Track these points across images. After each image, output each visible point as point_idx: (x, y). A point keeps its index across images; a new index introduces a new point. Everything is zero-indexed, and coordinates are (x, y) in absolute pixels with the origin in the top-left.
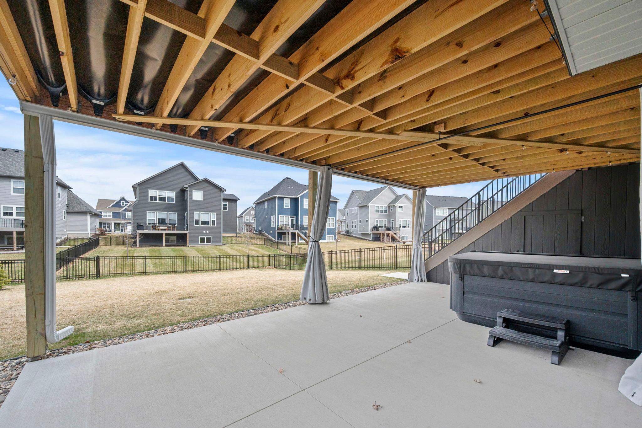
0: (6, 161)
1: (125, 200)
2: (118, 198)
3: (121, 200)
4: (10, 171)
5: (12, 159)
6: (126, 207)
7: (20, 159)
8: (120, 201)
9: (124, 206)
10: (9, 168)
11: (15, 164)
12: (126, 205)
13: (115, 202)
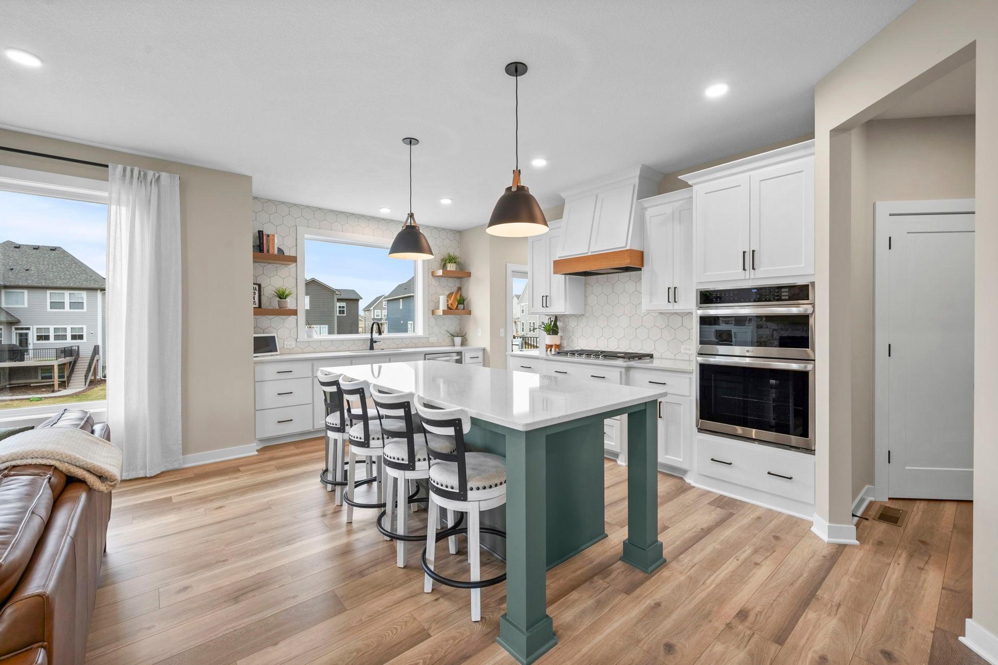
0: (39, 264)
4: (46, 279)
5: (48, 261)
7: (57, 261)
10: (44, 275)
11: (52, 268)
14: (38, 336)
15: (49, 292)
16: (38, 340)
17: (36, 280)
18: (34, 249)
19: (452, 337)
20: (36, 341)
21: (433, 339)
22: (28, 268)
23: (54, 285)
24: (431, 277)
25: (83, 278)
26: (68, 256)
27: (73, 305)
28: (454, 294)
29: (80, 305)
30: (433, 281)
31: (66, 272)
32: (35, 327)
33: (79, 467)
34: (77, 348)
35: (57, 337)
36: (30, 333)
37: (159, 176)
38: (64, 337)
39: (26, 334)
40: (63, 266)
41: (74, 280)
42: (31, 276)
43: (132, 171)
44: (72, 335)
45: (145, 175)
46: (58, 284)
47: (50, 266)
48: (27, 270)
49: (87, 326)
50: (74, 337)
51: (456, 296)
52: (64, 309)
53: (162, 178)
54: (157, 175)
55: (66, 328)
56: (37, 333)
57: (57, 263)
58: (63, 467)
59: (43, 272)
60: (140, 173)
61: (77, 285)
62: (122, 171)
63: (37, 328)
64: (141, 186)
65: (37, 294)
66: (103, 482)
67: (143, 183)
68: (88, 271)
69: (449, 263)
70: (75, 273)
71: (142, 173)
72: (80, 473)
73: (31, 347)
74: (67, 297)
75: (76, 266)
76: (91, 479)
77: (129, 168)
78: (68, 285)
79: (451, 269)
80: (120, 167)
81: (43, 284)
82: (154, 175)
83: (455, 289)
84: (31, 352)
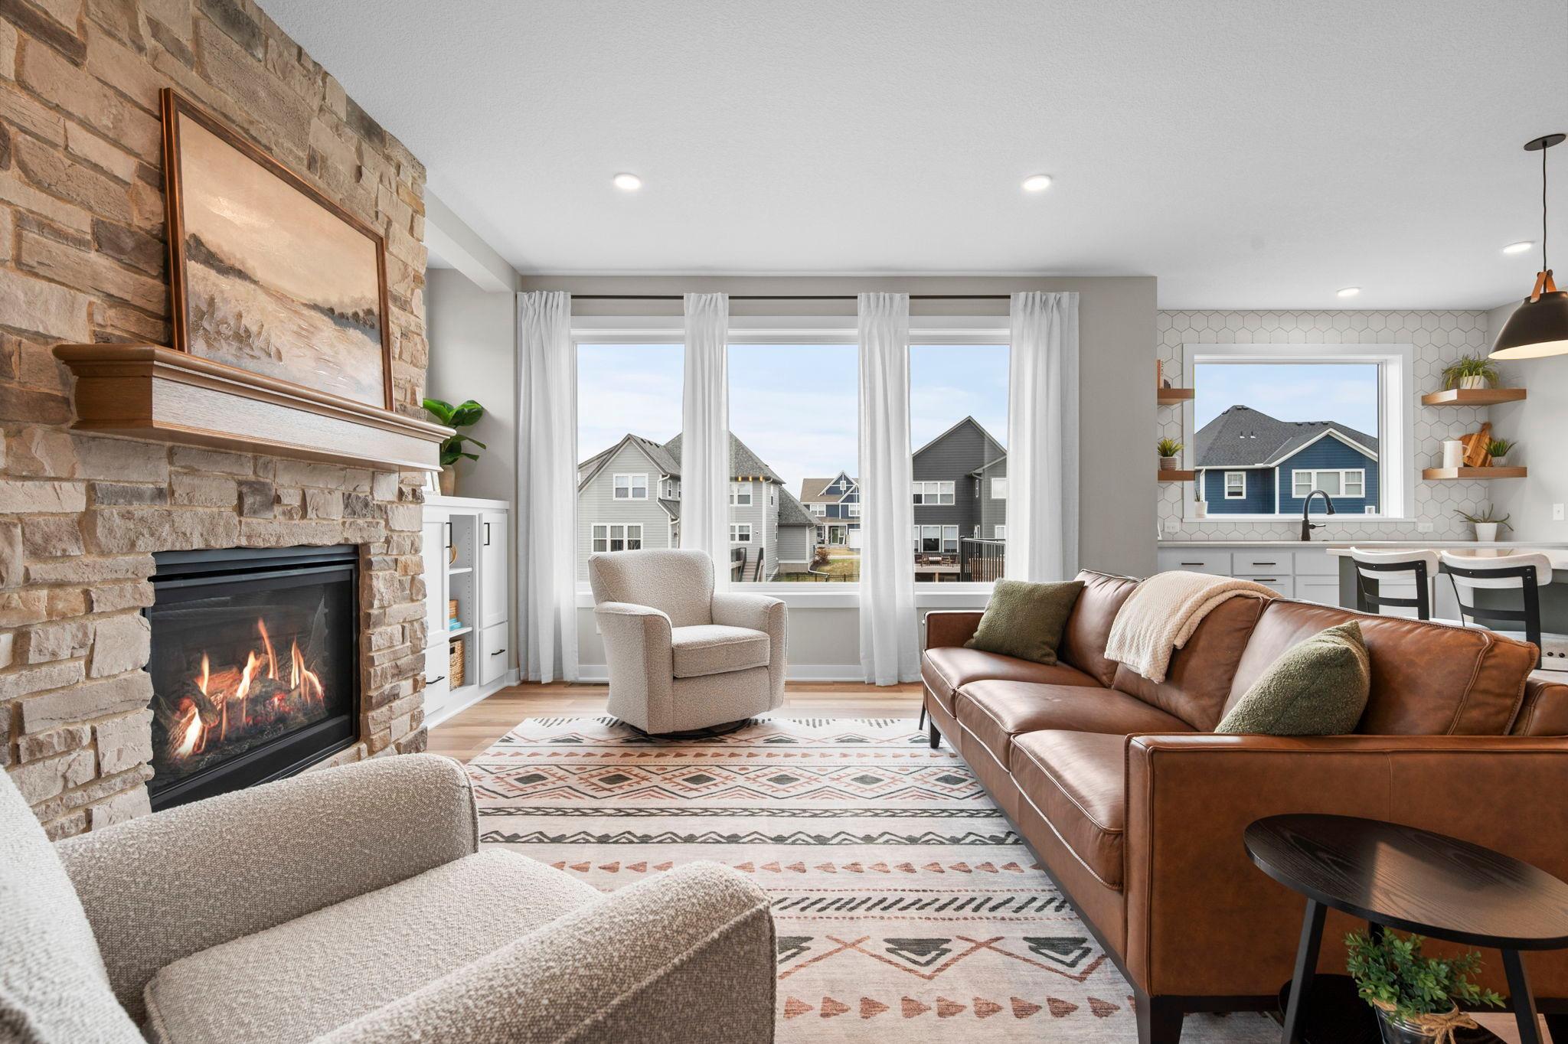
1: (846, 479)
2: (835, 476)
3: (840, 478)
6: (848, 493)
8: (837, 482)
9: (846, 492)
12: (848, 488)
13: (830, 485)
19: (1472, 523)
21: (1425, 526)
24: (1421, 407)
28: (1474, 438)
30: (1427, 415)
37: (1060, 299)
43: (1033, 300)
45: (1047, 300)
51: (1479, 441)
53: (1063, 301)
54: (1058, 297)
60: (1041, 299)
62: (1023, 302)
64: (1042, 313)
67: (1042, 308)
69: (1471, 374)
71: (1043, 299)
79: (1474, 387)
80: (1022, 297)
82: (1055, 298)
83: (1475, 428)
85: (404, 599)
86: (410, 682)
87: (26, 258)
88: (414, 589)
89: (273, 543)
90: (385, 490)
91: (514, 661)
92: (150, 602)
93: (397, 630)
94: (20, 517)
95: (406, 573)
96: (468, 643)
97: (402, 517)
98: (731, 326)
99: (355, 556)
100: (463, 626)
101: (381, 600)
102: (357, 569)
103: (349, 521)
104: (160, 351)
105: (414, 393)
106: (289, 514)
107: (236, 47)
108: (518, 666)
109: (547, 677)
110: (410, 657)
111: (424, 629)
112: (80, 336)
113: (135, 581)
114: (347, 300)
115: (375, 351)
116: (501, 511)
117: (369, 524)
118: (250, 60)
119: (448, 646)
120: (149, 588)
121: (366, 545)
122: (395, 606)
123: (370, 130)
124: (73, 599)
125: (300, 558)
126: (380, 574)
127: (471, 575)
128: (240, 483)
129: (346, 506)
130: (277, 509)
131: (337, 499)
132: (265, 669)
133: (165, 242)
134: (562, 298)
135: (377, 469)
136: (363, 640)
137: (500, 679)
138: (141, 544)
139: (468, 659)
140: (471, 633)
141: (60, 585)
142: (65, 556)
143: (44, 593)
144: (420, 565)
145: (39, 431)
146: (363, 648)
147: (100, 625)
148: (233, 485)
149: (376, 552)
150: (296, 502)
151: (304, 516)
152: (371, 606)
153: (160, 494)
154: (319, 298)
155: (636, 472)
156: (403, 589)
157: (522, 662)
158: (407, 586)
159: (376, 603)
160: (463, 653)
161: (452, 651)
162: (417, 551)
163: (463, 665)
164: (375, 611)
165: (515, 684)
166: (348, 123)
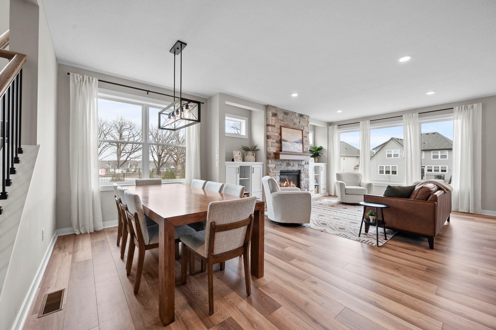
14: (428, 170)
15: (432, 152)
16: (428, 171)
17: (428, 147)
18: (427, 134)
20: (427, 172)
22: (425, 142)
23: (434, 149)
25: (446, 144)
26: (440, 135)
27: (442, 157)
29: (445, 157)
31: (439, 142)
32: (427, 166)
33: (442, 186)
34: (443, 176)
35: (435, 171)
36: (425, 168)
37: (473, 106)
38: (438, 171)
39: (424, 169)
40: (438, 140)
41: (443, 146)
42: (425, 145)
43: (462, 107)
44: (441, 170)
45: (467, 107)
46: (436, 148)
47: (433, 141)
48: (424, 143)
49: (448, 166)
50: (442, 171)
52: (438, 158)
53: (474, 106)
54: (472, 105)
55: (439, 167)
56: (428, 168)
57: (436, 139)
58: (439, 185)
59: (430, 144)
60: (465, 107)
61: (444, 148)
62: (458, 109)
63: (428, 167)
64: (466, 111)
65: (428, 153)
66: (447, 191)
67: (466, 110)
68: (449, 141)
70: (443, 142)
71: (466, 107)
72: (442, 187)
73: (425, 174)
74: (439, 153)
75: (443, 139)
76: (445, 189)
77: (460, 107)
78: (440, 148)
80: (457, 107)
81: (430, 148)
82: (471, 106)
84: (425, 176)
85: (306, 178)
86: (307, 189)
87: (272, 146)
88: (308, 176)
89: (290, 170)
90: (303, 163)
91: (327, 191)
92: (279, 175)
93: (305, 182)
94: (272, 167)
95: (306, 174)
96: (319, 187)
97: (306, 166)
98: (371, 126)
99: (299, 172)
100: (318, 184)
101: (303, 177)
102: (300, 173)
103: (298, 167)
104: (280, 152)
105: (307, 149)
106: (292, 166)
107: (286, 116)
108: (328, 192)
109: (333, 194)
110: (307, 186)
111: (309, 182)
112: (275, 151)
113: (279, 173)
114: (298, 140)
115: (302, 145)
116: (325, 165)
117: (301, 167)
118: (288, 117)
119: (314, 187)
120: (279, 174)
121: (301, 170)
122: (305, 179)
123: (301, 116)
124: (274, 174)
125: (293, 172)
126: (303, 174)
127: (319, 175)
128: (287, 163)
129: (298, 165)
130: (290, 166)
131: (297, 164)
132: (287, 183)
133: (281, 140)
134: (336, 126)
135: (302, 161)
136: (300, 182)
137: (325, 194)
138: (279, 170)
139: (318, 189)
140: (319, 185)
141: (274, 173)
142: (274, 170)
143: (273, 173)
144: (308, 173)
145: (273, 160)
146: (300, 183)
147: (276, 177)
148: (286, 163)
149: (302, 171)
150: (292, 165)
151: (293, 166)
152: (301, 178)
153: (280, 165)
154: (294, 141)
155: (395, 149)
156: (306, 176)
157: (329, 192)
158: (307, 176)
159: (302, 178)
160: (318, 188)
161: (315, 187)
162: (308, 171)
163: (318, 190)
164: (302, 179)
165: (327, 195)
166: (298, 117)
